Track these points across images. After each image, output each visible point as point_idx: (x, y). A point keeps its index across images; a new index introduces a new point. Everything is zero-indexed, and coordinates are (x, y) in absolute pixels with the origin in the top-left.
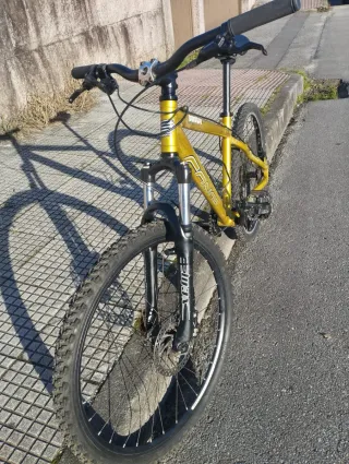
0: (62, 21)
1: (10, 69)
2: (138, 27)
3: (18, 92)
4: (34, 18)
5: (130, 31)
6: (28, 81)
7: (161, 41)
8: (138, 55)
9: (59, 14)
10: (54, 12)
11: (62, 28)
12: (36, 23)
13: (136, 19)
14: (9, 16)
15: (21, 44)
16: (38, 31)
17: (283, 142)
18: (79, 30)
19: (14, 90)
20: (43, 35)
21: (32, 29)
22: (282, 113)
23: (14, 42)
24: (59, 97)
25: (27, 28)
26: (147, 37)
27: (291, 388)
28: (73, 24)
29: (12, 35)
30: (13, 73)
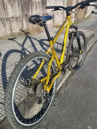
0: (38, 10)
1: (23, 19)
2: (57, 15)
3: (24, 25)
4: (31, 8)
5: (54, 16)
6: (27, 23)
7: (62, 20)
8: (56, 22)
9: (38, 8)
10: (36, 7)
11: (38, 12)
12: (32, 9)
13: (56, 13)
14: (26, 6)
15: (27, 13)
16: (32, 11)
17: (92, 46)
18: (42, 13)
19: (23, 25)
20: (33, 12)
21: (30, 10)
22: (93, 39)
23: (25, 13)
24: (34, 29)
25: (29, 10)
26: (59, 18)
27: (86, 102)
28: (41, 11)
29: (25, 11)
30: (24, 20)
